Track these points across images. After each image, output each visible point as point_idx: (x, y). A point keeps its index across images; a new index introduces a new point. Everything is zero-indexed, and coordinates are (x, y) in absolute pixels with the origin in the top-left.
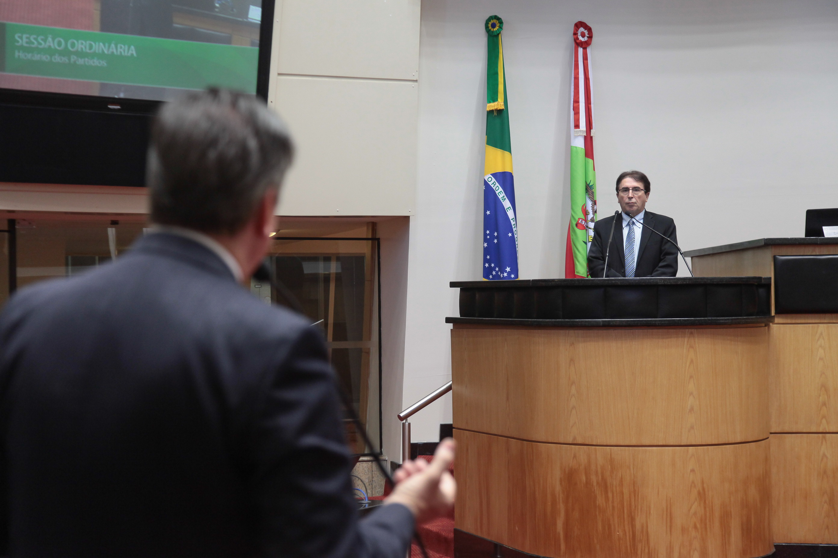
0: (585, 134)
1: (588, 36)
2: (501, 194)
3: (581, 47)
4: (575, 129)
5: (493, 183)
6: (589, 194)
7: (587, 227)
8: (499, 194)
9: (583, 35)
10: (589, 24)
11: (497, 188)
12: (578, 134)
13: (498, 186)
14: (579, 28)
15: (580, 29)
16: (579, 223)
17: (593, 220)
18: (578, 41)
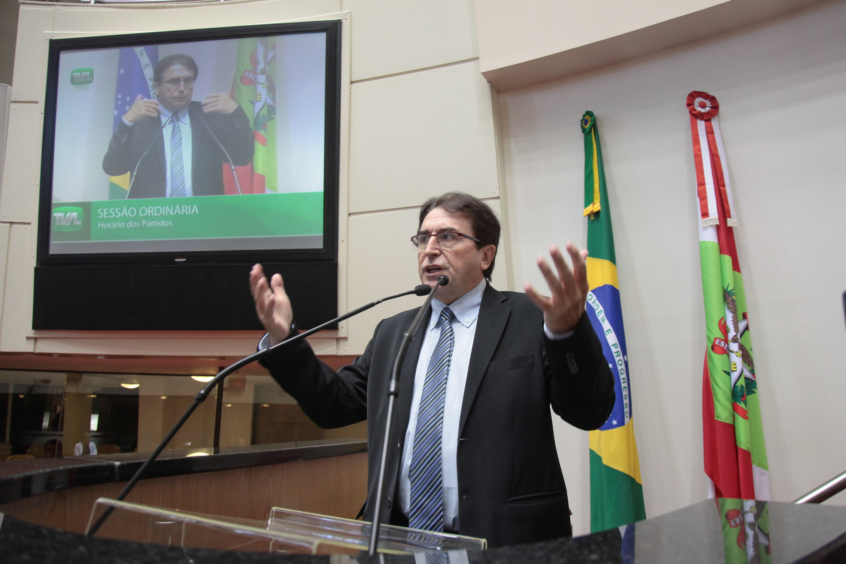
0: (717, 223)
1: (711, 106)
2: (601, 314)
3: (702, 119)
4: (702, 218)
5: (594, 302)
6: (728, 304)
7: (729, 350)
8: (599, 314)
9: (703, 106)
10: (711, 94)
11: (597, 307)
12: (708, 225)
13: (597, 305)
14: (695, 99)
15: (697, 99)
16: (717, 345)
17: (735, 340)
18: (694, 112)
